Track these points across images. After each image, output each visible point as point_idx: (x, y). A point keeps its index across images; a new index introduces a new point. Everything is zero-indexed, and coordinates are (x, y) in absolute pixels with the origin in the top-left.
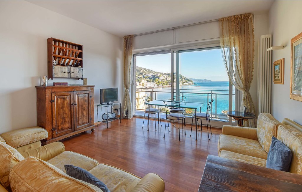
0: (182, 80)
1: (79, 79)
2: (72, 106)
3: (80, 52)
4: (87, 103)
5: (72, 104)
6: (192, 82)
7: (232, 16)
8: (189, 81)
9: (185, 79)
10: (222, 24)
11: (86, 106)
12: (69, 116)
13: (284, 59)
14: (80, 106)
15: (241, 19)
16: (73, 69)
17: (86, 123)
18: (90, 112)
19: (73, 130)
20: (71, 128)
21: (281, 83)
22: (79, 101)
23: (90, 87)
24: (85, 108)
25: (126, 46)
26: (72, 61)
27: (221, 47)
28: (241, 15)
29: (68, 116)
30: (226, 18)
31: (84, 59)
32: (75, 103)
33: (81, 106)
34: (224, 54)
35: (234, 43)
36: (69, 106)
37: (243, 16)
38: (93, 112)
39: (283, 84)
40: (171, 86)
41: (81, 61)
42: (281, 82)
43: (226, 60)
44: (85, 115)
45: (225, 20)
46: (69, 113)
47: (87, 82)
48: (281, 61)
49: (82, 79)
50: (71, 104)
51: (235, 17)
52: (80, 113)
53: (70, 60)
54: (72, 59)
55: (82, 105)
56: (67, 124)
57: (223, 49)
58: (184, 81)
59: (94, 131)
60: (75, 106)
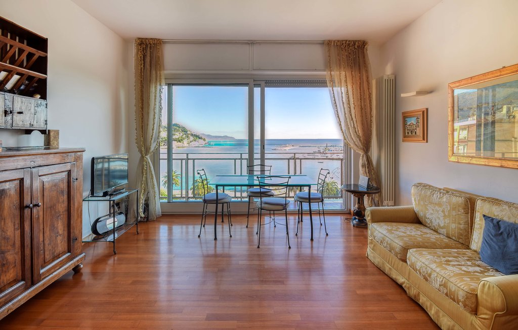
0: (188, 137)
1: (28, 132)
2: (27, 211)
3: (40, 57)
4: (66, 197)
5: (28, 207)
6: (204, 140)
7: (343, 41)
8: (200, 138)
9: (192, 135)
10: (329, 50)
11: (62, 207)
12: (18, 243)
13: (427, 109)
14: (47, 208)
15: (354, 47)
16: (20, 102)
17: (64, 253)
18: (72, 222)
19: (30, 283)
20: (23, 279)
21: (424, 141)
22: (45, 194)
23: (73, 154)
24: (59, 212)
25: (144, 60)
26: (16, 78)
27: (328, 84)
28: (354, 42)
29: (14, 244)
30: (334, 41)
31: (51, 77)
32: (35, 203)
33: (51, 207)
34: (333, 95)
35: (346, 81)
36: (17, 212)
37: (357, 44)
38: (79, 220)
39: (427, 142)
40: (166, 147)
41: (43, 83)
42: (424, 139)
43: (336, 106)
44: (61, 232)
45: (332, 44)
46: (18, 232)
47: (60, 140)
48: (423, 112)
49: (43, 132)
50: (22, 207)
51: (347, 42)
52: (48, 229)
53: (12, 76)
54: (18, 74)
55: (55, 205)
56: (12, 270)
57: (331, 88)
58: (192, 138)
59: (82, 271)
60: (35, 210)
